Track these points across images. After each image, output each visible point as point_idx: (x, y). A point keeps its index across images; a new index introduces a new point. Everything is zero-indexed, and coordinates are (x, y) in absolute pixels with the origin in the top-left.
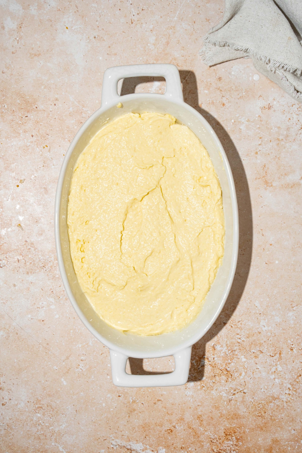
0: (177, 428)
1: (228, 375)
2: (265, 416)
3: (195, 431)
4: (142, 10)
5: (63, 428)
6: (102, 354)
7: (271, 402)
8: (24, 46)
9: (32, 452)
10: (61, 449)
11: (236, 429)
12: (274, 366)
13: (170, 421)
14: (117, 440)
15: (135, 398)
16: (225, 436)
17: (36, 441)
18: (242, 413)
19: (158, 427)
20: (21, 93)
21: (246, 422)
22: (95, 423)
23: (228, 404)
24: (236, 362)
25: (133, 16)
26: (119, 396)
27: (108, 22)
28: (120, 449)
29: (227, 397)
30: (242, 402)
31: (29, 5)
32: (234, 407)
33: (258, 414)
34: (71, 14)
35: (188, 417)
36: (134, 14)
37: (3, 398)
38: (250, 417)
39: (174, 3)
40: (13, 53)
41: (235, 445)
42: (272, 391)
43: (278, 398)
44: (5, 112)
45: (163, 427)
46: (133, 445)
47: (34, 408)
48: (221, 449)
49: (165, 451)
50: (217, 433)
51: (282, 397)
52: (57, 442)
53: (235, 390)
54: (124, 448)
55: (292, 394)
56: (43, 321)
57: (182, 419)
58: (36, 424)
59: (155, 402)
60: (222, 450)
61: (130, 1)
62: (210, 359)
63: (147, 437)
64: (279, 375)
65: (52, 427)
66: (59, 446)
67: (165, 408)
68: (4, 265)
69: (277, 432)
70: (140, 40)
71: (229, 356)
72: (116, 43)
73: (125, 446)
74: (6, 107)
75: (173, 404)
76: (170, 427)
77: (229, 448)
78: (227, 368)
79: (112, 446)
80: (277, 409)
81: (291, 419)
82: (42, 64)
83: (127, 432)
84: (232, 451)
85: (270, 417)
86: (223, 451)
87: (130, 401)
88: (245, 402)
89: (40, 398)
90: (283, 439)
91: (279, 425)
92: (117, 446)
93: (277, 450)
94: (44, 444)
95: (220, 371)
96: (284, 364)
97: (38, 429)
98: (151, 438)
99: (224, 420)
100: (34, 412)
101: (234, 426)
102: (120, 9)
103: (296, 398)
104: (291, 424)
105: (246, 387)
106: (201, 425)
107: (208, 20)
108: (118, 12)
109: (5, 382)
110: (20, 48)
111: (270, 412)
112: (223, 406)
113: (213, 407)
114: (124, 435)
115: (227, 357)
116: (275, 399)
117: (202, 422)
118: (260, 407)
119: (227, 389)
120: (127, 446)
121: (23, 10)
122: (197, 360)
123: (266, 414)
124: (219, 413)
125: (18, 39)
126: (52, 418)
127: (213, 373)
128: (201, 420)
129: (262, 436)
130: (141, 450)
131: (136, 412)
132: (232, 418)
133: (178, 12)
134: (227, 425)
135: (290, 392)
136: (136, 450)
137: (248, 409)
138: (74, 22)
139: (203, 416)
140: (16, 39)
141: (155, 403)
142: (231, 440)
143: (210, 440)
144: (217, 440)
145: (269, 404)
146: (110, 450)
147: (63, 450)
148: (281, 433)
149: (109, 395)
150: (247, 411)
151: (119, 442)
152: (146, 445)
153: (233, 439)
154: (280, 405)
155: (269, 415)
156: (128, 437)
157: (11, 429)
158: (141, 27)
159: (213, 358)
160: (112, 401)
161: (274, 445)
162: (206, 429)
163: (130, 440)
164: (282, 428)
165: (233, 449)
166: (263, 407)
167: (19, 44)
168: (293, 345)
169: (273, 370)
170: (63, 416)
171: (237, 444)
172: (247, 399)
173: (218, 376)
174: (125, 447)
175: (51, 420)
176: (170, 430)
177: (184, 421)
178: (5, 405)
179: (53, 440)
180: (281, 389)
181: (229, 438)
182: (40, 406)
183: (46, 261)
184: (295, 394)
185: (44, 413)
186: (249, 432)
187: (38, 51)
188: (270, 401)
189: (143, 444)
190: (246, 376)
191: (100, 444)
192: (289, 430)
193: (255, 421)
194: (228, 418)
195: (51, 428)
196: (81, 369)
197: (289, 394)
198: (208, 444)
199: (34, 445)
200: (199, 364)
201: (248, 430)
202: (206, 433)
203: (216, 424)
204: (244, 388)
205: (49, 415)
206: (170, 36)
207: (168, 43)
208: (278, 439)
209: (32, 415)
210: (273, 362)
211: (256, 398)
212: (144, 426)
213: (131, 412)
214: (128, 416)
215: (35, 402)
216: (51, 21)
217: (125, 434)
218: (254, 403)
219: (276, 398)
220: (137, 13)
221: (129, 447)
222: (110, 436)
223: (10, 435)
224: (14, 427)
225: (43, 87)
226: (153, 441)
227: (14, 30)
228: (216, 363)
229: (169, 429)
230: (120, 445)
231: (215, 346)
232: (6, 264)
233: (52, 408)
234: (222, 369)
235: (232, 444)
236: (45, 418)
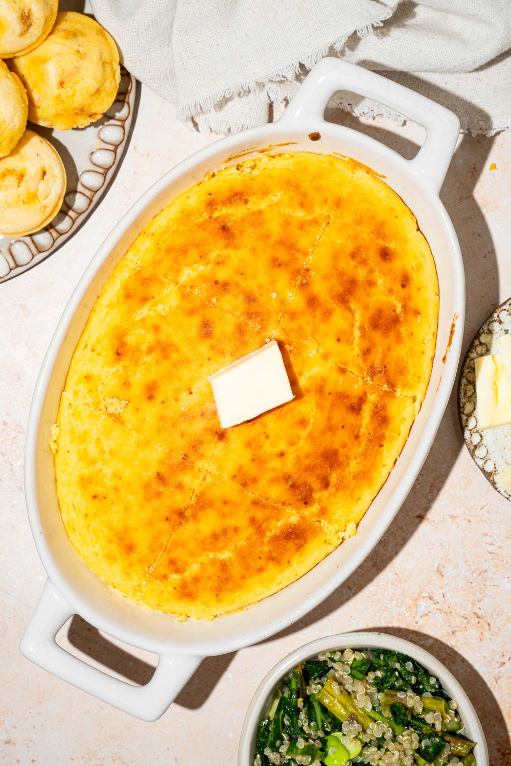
1: (481, 626)
24: (492, 594)
53: (503, 655)
62: (435, 598)
71: (475, 586)
78: (477, 611)
95: (463, 619)
115: (472, 587)
122: (409, 605)
127: (449, 626)
159: (442, 596)
173: (461, 631)
200: (416, 613)
228: (450, 604)
231: (441, 569)
234: (466, 614)
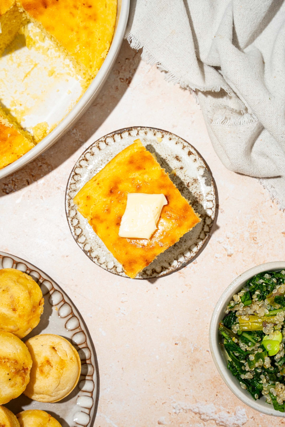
6: (147, 292)
10: (108, 420)
14: (180, 402)
15: (196, 344)
22: (149, 382)
28: (186, 414)
46: (202, 407)
49: (246, 412)
54: (191, 412)
56: (67, 256)
63: (219, 395)
66: (105, 416)
68: (10, 190)
73: (192, 409)
79: (174, 411)
83: (191, 390)
87: (191, 349)
92: (181, 410)
98: (225, 396)
114: (188, 395)
120: (194, 409)
130: (213, 412)
131: (200, 363)
136: (207, 413)
146: (172, 416)
147: (111, 422)
149: (162, 344)
151: (183, 404)
152: (219, 405)
156: (193, 396)
160: (167, 351)
163: (198, 400)
174: (192, 411)
183: (63, 179)
189: (215, 404)
191: (158, 409)
196: (123, 313)
212: (213, 380)
213: (194, 363)
214: (190, 369)
221: (197, 410)
222: (171, 398)
230: (185, 408)
232: (12, 188)
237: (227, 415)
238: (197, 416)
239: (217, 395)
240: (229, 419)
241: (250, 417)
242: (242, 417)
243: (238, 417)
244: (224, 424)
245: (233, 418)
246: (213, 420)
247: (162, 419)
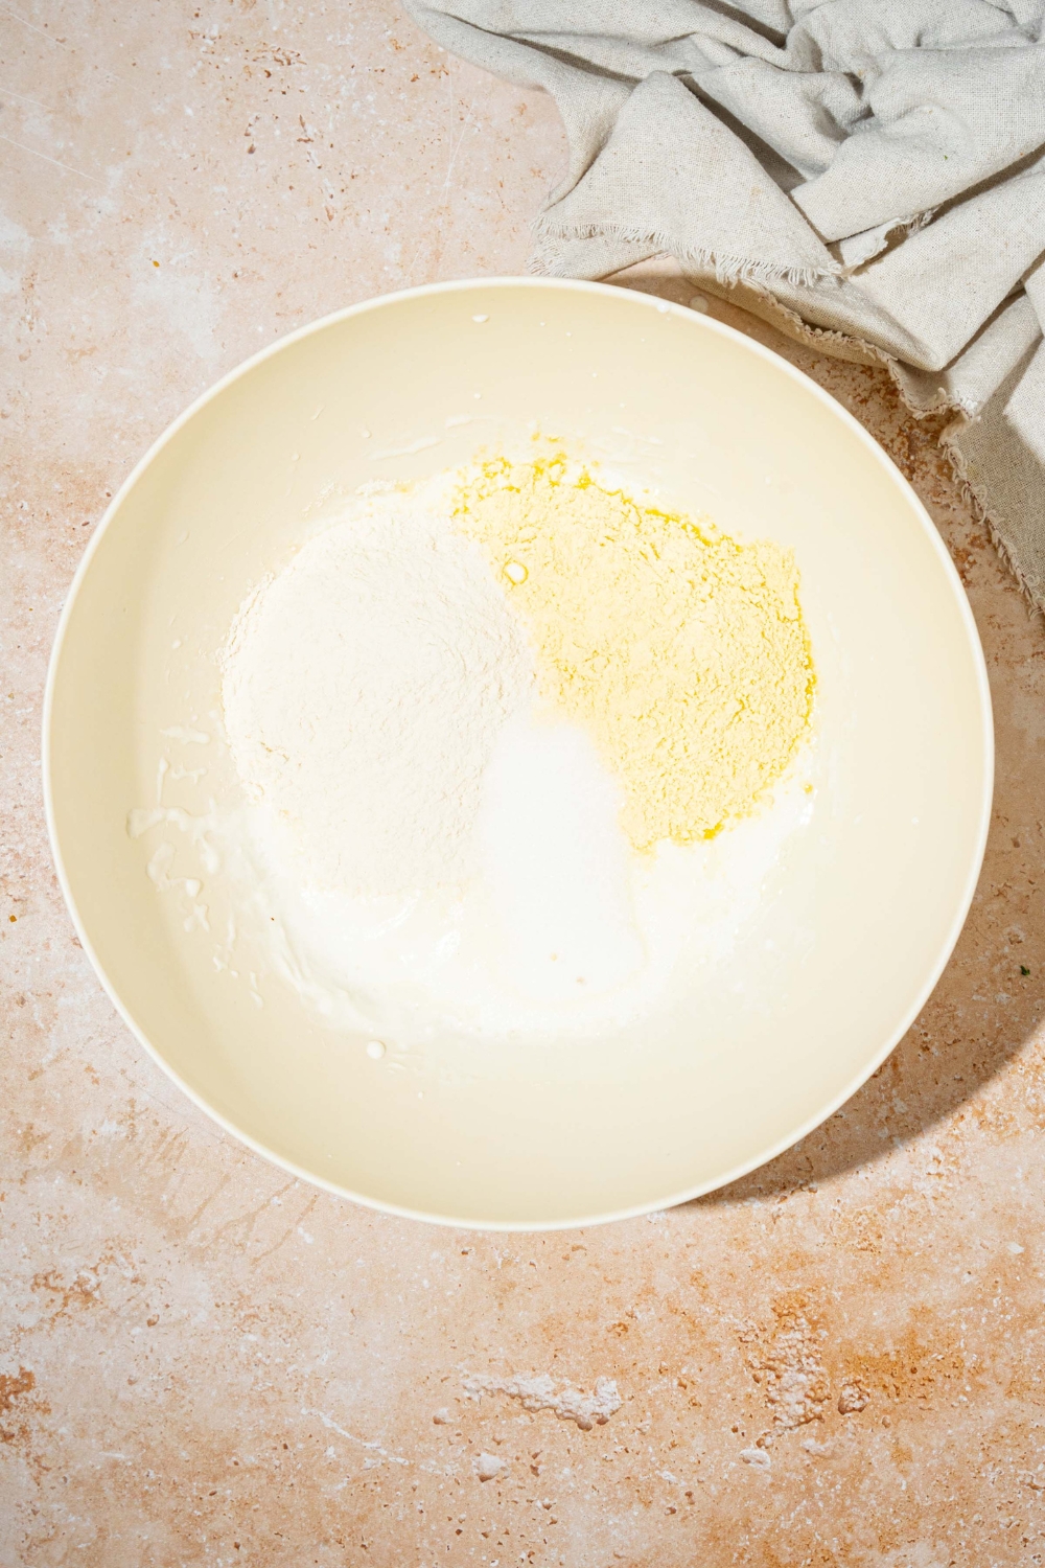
0: (639, 1317)
2: (881, 1247)
3: (690, 1318)
4: (353, 177)
5: (323, 1364)
7: (890, 1205)
8: (48, 334)
9: (250, 1441)
10: (327, 1422)
11: (805, 1296)
12: (882, 1102)
13: (617, 1302)
14: (479, 1376)
15: (507, 1250)
16: (777, 1318)
17: (256, 1410)
18: (815, 1249)
19: (587, 1323)
20: (61, 462)
21: (828, 1270)
22: (409, 1336)
23: (772, 1230)
25: (329, 199)
26: (463, 1253)
27: (264, 227)
28: (491, 1400)
29: (766, 1210)
30: (810, 1218)
31: (45, 223)
32: (788, 1234)
33: (859, 1243)
34: (161, 225)
35: (665, 1282)
36: (331, 192)
37: (148, 1306)
38: (840, 1256)
39: (437, 143)
40: (22, 358)
41: (810, 1340)
42: (890, 1173)
43: (910, 1191)
44: (25, 522)
45: (601, 1319)
46: (525, 1383)
47: (236, 1320)
48: (771, 1357)
49: (617, 1387)
50: (754, 1313)
51: (921, 1185)
52: (314, 1403)
54: (502, 1395)
55: (945, 1173)
57: (650, 1291)
58: (249, 1364)
59: (565, 1254)
60: (774, 1360)
61: (316, 161)
63: (559, 1355)
64: (902, 1124)
65: (294, 1367)
66: (321, 1414)
67: (597, 1266)
69: (921, 1288)
70: (359, 260)
72: (295, 281)
73: (504, 1387)
74: (26, 507)
75: (617, 1254)
76: (619, 1319)
77: (794, 1351)
79: (467, 1394)
80: (911, 1221)
81: (956, 1244)
82: (104, 374)
83: (501, 1349)
84: (804, 1359)
85: (895, 1248)
86: (777, 1362)
87: (497, 1263)
88: (818, 1215)
89: (247, 1289)
90: (941, 1303)
91: (923, 1267)
92: (482, 1393)
93: (931, 1337)
94: (278, 1414)
96: (912, 1092)
97: (256, 1378)
98: (572, 1357)
99: (767, 1274)
100: (239, 1330)
101: (798, 1286)
102: (291, 188)
103: (961, 1183)
104: (958, 1257)
105: (813, 1174)
106: (705, 1299)
107: (537, 173)
108: (286, 196)
109: (144, 1262)
110: (39, 341)
111: (894, 1233)
112: (758, 1237)
113: (729, 1244)
114: (495, 1360)
116: (899, 1194)
117: (706, 1291)
118: (864, 1223)
119: (762, 1186)
120: (508, 1388)
121: (32, 239)
123: (883, 1239)
124: (750, 1256)
125: (29, 317)
126: (289, 1340)
128: (703, 1284)
129: (882, 1302)
130: (548, 1393)
131: (517, 1290)
132: (790, 1267)
133: (451, 166)
134: (779, 1289)
135: (941, 1169)
136: (536, 1395)
137: (828, 1233)
138: (171, 245)
139: (705, 1273)
140: (23, 319)
141: (566, 1258)
142: (796, 1328)
143: (736, 1336)
144: (756, 1335)
145: (887, 1211)
146: (463, 1406)
147: (335, 1424)
148: (935, 1287)
149: (435, 1255)
150: (828, 1241)
151: (485, 1379)
152: (561, 1376)
153: (802, 1324)
154: (919, 1209)
155: (893, 1241)
156: (506, 1361)
157: (184, 1385)
158: (357, 225)
160: (446, 1269)
161: (919, 1324)
162: (720, 1308)
163: (515, 1369)
164: (933, 1273)
165: (806, 1351)
166: (873, 1223)
167: (34, 331)
168: (926, 1034)
169: (883, 1112)
170: (317, 1329)
171: (814, 1336)
172: (823, 1206)
174: (504, 1391)
175: (288, 1345)
176: (620, 1325)
177: (656, 1295)
178: (154, 1324)
179: (302, 1400)
180: (913, 1165)
181: (789, 1325)
182: (251, 1311)
184: (955, 1172)
185: (265, 1330)
186: (842, 1298)
187: (88, 340)
188: (889, 1202)
189: (551, 1375)
190: (810, 1144)
191: (433, 1392)
192: (954, 1276)
193: (854, 1264)
194: (777, 1267)
195: (290, 1369)
197: (939, 1175)
198: (734, 1349)
199: (254, 1422)
201: (840, 1293)
202: (722, 1320)
203: (746, 1289)
204: (807, 1178)
205: (279, 1333)
206: (441, 234)
207: (437, 255)
208: (929, 1306)
209: (234, 1341)
210: (880, 1090)
211: (848, 1201)
212: (546, 1326)
213: (504, 1291)
214: (496, 1303)
215: (236, 1303)
216: (110, 253)
217: (497, 1357)
218: (843, 1215)
219: (904, 1193)
220: (340, 189)
221: (514, 1390)
222: (458, 1367)
223: (182, 1403)
224: (189, 1381)
225: (116, 436)
226: (579, 1363)
227: (15, 297)
229: (617, 1322)
230: (489, 1387)
233: (284, 1314)
235: (801, 1338)
236: (271, 1345)
237: (578, 1396)
238: (516, 1404)
239: (555, 1356)
240: (583, 1405)
241: (626, 1397)
242: (610, 1397)
243: (601, 1399)
244: (573, 1416)
245: (591, 1401)
246: (551, 1407)
247: (443, 1412)
